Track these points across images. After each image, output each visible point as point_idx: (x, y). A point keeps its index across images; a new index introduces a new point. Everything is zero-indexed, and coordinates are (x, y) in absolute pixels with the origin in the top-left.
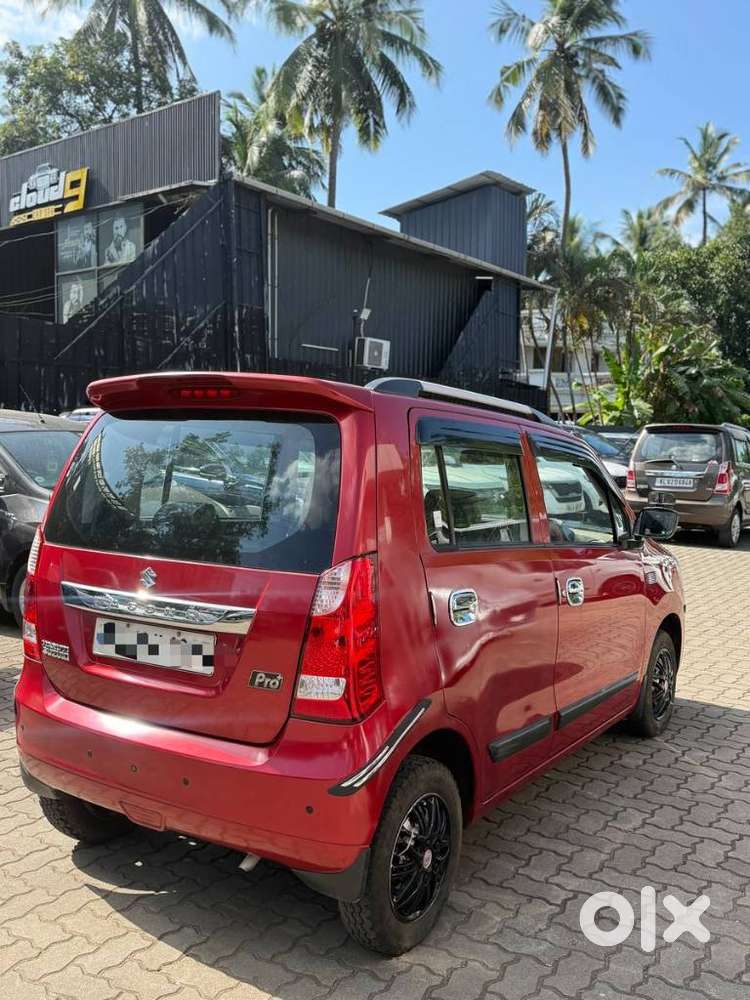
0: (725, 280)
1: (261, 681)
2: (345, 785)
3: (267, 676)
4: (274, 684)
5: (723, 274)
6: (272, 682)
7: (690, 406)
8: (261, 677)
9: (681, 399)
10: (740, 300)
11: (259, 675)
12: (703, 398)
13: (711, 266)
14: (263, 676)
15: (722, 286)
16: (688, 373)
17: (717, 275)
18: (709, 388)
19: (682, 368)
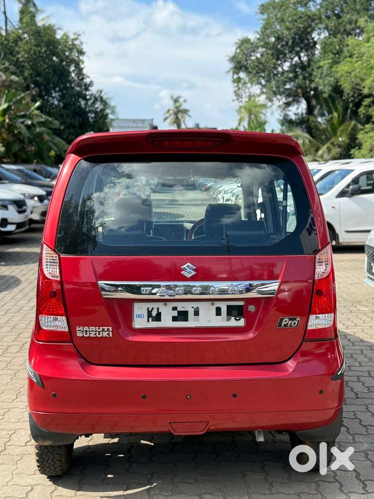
0: (28, 60)
1: (286, 323)
2: (339, 374)
3: (290, 319)
4: (295, 323)
5: (26, 56)
6: (293, 322)
7: (28, 146)
8: (286, 321)
9: (22, 141)
10: (38, 75)
11: (284, 320)
12: (36, 141)
13: (17, 49)
14: (288, 320)
15: (26, 64)
16: (25, 123)
17: (22, 56)
18: (40, 135)
19: (21, 120)
